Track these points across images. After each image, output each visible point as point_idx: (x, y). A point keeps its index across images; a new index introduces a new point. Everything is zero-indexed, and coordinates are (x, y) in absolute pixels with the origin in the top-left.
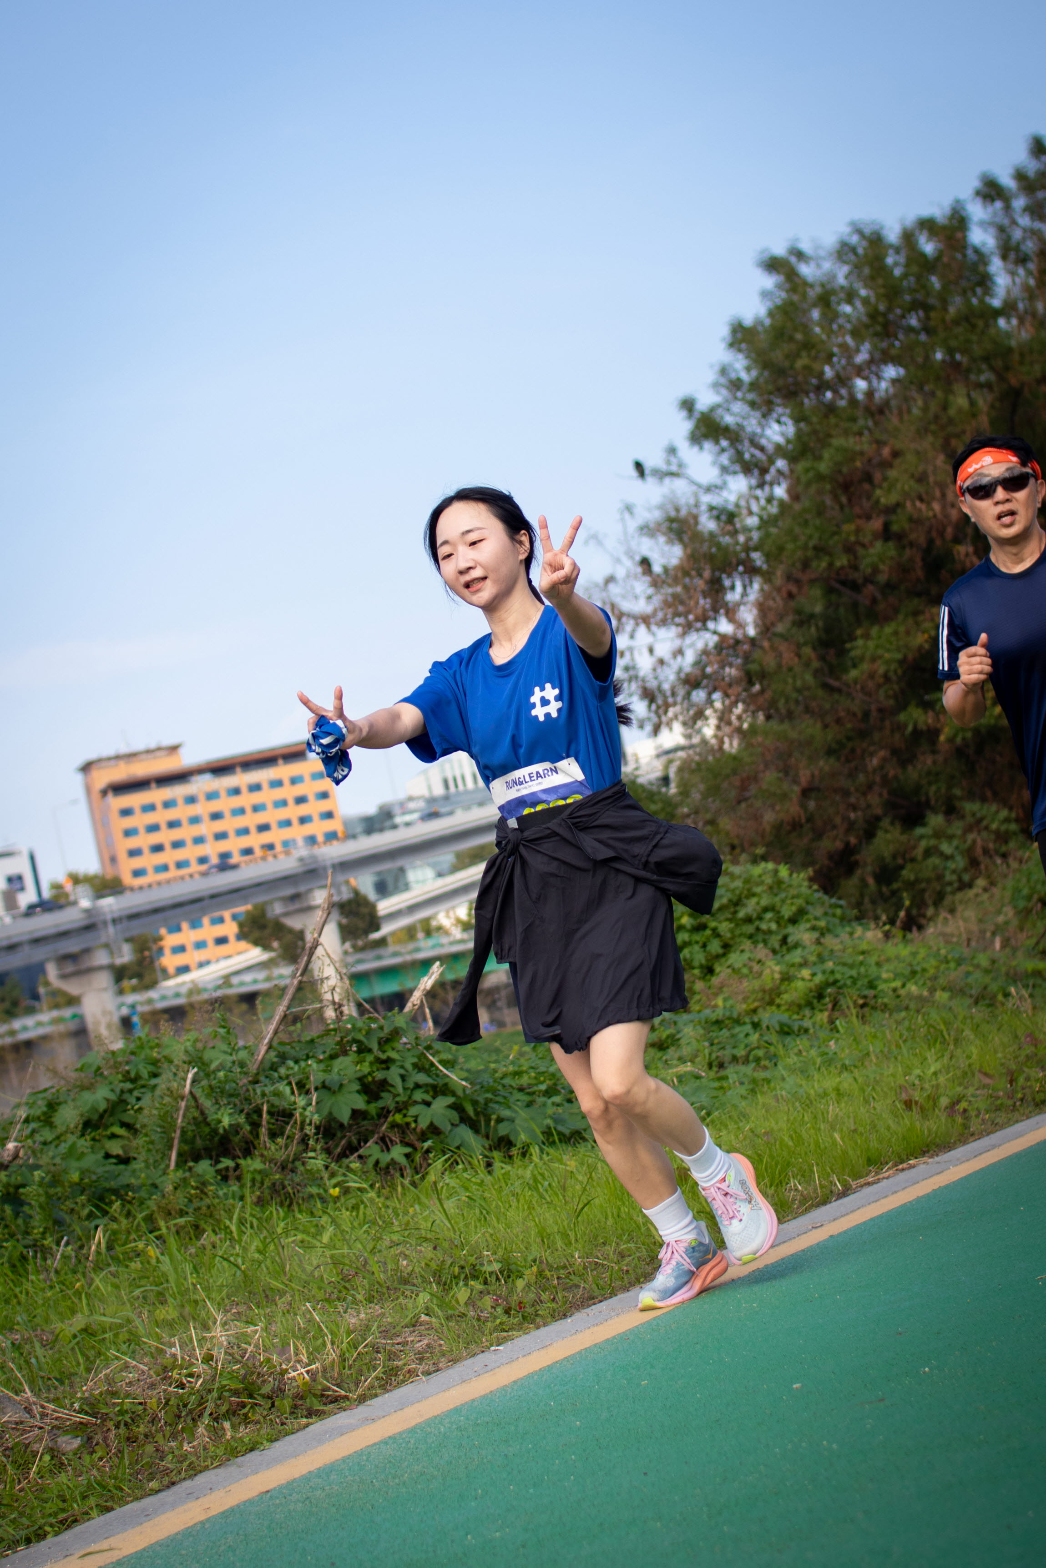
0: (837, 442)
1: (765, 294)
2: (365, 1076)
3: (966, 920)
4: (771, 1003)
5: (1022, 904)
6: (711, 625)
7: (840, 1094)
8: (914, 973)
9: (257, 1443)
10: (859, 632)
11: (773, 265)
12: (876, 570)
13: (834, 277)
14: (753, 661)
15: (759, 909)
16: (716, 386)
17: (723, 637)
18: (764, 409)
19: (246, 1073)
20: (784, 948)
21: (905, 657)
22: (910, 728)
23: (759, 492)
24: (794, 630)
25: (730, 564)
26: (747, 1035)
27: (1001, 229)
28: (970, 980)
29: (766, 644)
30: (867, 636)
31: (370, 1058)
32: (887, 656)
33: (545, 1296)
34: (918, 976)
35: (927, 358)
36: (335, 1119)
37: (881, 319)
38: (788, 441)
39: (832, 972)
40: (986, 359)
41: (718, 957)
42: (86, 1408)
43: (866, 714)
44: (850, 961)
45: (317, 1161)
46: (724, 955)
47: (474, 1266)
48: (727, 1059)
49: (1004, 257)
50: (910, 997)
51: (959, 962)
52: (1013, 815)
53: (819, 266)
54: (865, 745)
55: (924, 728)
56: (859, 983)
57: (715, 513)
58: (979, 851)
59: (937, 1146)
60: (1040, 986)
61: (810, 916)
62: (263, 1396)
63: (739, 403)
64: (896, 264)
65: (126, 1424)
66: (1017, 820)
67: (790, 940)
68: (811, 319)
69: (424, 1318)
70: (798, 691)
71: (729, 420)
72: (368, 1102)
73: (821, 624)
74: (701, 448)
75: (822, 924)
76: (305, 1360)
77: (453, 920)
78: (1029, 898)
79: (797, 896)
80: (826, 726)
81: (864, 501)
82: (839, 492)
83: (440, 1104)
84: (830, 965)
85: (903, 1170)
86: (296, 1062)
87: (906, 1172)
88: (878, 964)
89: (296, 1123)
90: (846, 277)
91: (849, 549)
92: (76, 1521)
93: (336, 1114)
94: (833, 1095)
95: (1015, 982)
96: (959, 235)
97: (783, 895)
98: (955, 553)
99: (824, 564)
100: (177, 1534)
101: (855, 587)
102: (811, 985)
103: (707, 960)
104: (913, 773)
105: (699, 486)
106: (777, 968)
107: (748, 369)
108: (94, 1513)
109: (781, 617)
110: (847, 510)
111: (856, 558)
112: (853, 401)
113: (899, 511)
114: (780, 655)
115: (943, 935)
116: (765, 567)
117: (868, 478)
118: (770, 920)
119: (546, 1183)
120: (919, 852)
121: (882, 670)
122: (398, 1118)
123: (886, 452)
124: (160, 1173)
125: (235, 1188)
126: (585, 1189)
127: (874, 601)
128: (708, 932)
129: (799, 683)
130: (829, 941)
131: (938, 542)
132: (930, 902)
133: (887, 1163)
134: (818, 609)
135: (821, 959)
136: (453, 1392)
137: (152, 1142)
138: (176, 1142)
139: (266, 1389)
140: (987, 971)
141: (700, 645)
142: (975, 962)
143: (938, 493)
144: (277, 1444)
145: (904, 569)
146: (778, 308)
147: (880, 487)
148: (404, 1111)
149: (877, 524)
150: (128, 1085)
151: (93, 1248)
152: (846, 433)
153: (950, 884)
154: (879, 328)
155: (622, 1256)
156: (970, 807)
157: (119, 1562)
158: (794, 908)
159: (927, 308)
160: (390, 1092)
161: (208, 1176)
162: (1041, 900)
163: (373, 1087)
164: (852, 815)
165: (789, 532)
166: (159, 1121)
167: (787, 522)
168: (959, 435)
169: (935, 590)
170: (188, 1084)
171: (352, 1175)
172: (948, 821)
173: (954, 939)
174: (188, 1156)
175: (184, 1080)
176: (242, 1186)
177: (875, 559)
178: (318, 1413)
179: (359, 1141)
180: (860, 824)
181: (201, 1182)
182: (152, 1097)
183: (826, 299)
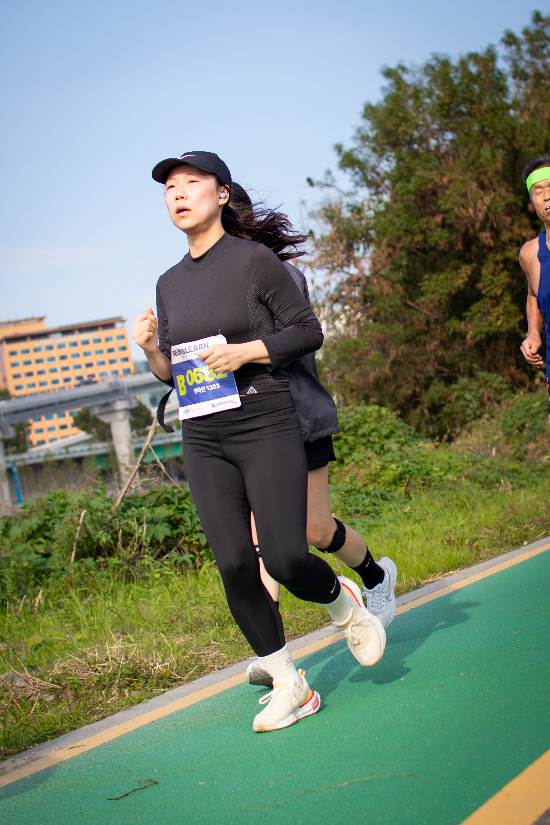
0: (419, 173)
2: (171, 517)
3: (478, 437)
4: (375, 481)
5: (508, 430)
6: (346, 269)
7: (413, 534)
8: (450, 468)
9: (141, 699)
10: (426, 277)
11: (388, 73)
12: (437, 244)
13: (421, 82)
14: (368, 290)
15: (369, 430)
16: (354, 138)
17: (352, 275)
18: (380, 152)
19: (111, 513)
20: (382, 452)
21: (451, 292)
22: (451, 331)
23: (374, 198)
24: (390, 274)
25: (357, 237)
26: (363, 499)
27: (514, 61)
28: (479, 473)
29: (375, 281)
30: (430, 279)
31: (174, 507)
32: (441, 291)
34: (452, 470)
35: (470, 130)
36: (155, 539)
37: (446, 108)
38: (392, 171)
39: (408, 466)
40: (503, 132)
41: (347, 455)
42: (56, 681)
43: (428, 323)
44: (417, 460)
45: (148, 560)
46: (350, 454)
48: (353, 511)
49: (514, 77)
50: (448, 480)
51: (475, 462)
52: (505, 380)
53: (414, 76)
54: (426, 338)
55: (459, 331)
56: (422, 473)
57: (350, 208)
59: (463, 564)
60: (517, 477)
61: (396, 435)
62: (144, 677)
63: (367, 148)
64: (456, 77)
65: (75, 689)
66: (506, 383)
67: (386, 447)
68: (408, 105)
69: (213, 642)
70: (391, 307)
71: (361, 157)
72: (172, 530)
73: (405, 271)
74: (345, 171)
75: (403, 439)
76: (160, 661)
78: (511, 427)
79: (390, 424)
80: (406, 327)
81: (432, 205)
82: (419, 200)
84: (406, 462)
85: (446, 576)
86: (136, 507)
87: (448, 577)
88: (432, 463)
89: (135, 540)
90: (429, 83)
91: (423, 232)
92: (60, 733)
93: (156, 537)
94: (410, 535)
95: (503, 474)
96: (490, 64)
97: (382, 423)
98: (480, 236)
99: (409, 239)
100: (114, 739)
101: (424, 251)
102: (397, 473)
103: (341, 456)
104: (451, 354)
105: (342, 192)
106: (379, 463)
107: (372, 130)
108: (67, 730)
109: (384, 266)
110: (422, 209)
111: (426, 237)
112: (428, 151)
113: (451, 212)
114: (382, 288)
115: (466, 445)
116: (376, 239)
117: (434, 193)
118: (375, 436)
120: (453, 398)
121: (437, 299)
122: (187, 538)
123: (445, 180)
124: (66, 563)
125: (105, 573)
127: (435, 260)
128: (342, 441)
129: (392, 303)
130: (406, 448)
131: (471, 231)
132: (458, 425)
133: (438, 572)
134: (404, 262)
135: (402, 458)
136: (234, 678)
137: (63, 548)
138: (74, 548)
139: (143, 674)
140: (488, 468)
141: (339, 280)
142: (483, 463)
143: (472, 204)
144: (151, 701)
145: (452, 245)
146: (390, 97)
147: (441, 199)
148: (191, 535)
149: (438, 219)
150: (48, 517)
151: (37, 601)
152: (424, 168)
153: (469, 415)
154: (444, 112)
155: (308, 614)
156: (482, 374)
157: (89, 751)
158: (388, 430)
159: (472, 102)
160: (184, 525)
161: (91, 566)
162: (518, 428)
163: (175, 522)
164: (418, 376)
165: (391, 221)
166: (66, 537)
167: (390, 216)
168: (485, 173)
169: (468, 256)
170: (82, 518)
171: (165, 567)
172: (469, 381)
173: (471, 448)
174: (81, 555)
175: (80, 516)
176: (108, 571)
177: (437, 238)
178: (168, 686)
179: (167, 550)
180: (422, 381)
181: (88, 569)
182: (61, 524)
183: (416, 95)
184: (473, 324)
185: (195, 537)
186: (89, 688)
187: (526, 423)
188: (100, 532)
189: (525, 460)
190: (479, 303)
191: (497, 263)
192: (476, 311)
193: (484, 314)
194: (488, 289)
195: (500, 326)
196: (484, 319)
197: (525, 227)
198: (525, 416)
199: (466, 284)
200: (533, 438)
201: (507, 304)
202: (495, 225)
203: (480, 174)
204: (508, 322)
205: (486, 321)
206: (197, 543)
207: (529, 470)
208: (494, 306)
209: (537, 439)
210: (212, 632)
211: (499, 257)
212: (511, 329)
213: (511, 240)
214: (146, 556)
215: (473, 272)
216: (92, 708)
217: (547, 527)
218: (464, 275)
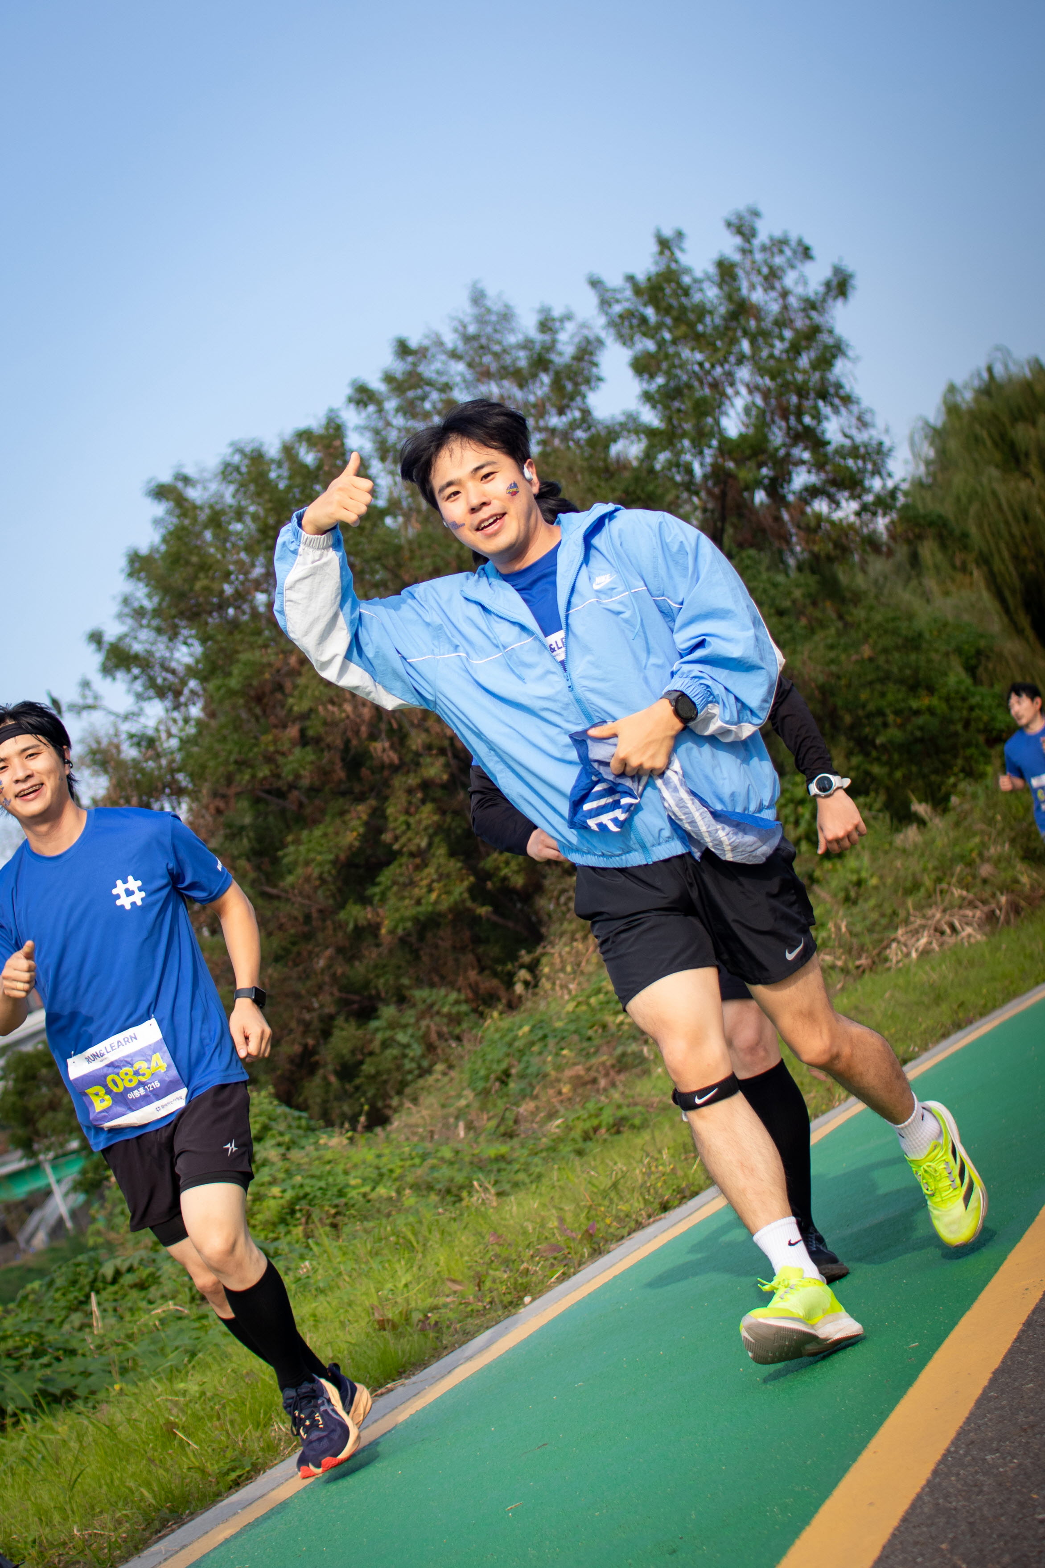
0: (244, 657)
1: (157, 522)
3: (430, 1107)
5: (480, 1085)
8: (381, 1175)
10: (290, 838)
11: (161, 492)
12: (298, 777)
13: (222, 497)
16: (120, 616)
18: (170, 633)
21: (337, 857)
22: (351, 926)
23: (176, 715)
24: (227, 844)
25: (156, 789)
27: (377, 432)
28: (436, 1175)
30: (297, 842)
32: (319, 858)
34: (386, 1178)
38: (197, 662)
39: (302, 1186)
40: (378, 559)
43: (308, 918)
44: (318, 1173)
49: (383, 459)
50: (380, 1199)
51: (424, 1157)
52: (463, 997)
53: (205, 488)
54: (310, 947)
55: (365, 923)
56: (329, 1193)
57: (135, 740)
59: (414, 1364)
60: (505, 1170)
61: (274, 1132)
63: (146, 630)
64: (279, 477)
66: (466, 1001)
68: (204, 541)
71: (137, 648)
73: (251, 834)
74: (114, 678)
75: (287, 1138)
78: (486, 1078)
79: (260, 1115)
81: (278, 709)
82: (253, 705)
84: (298, 1179)
85: (382, 1394)
87: (386, 1396)
88: (346, 1173)
90: (234, 496)
91: (269, 759)
94: (310, 1322)
95: (481, 1169)
96: (337, 443)
98: (372, 749)
99: (247, 777)
101: (280, 794)
102: (282, 1202)
104: (360, 969)
105: (117, 715)
107: (149, 596)
109: (212, 834)
110: (262, 721)
111: (277, 767)
112: (255, 614)
113: (313, 716)
115: (410, 1126)
116: (190, 786)
117: (280, 687)
119: (40, 1456)
120: (376, 1045)
121: (316, 873)
123: (292, 660)
126: (77, 1459)
127: (301, 805)
130: (295, 1155)
131: (354, 742)
132: (392, 1093)
134: (247, 820)
135: (289, 1173)
140: (451, 1163)
142: (439, 1155)
145: (325, 773)
146: (171, 533)
147: (292, 696)
149: (293, 731)
152: (252, 646)
153: (410, 1072)
155: (119, 1522)
156: (420, 994)
162: (498, 1079)
164: (307, 1016)
165: (209, 750)
167: (206, 741)
169: (357, 789)
172: (400, 1011)
173: (421, 1130)
177: (296, 765)
180: (316, 1024)
183: (216, 520)
184: (387, 907)
187: (510, 1066)
189: (518, 1135)
190: (392, 867)
191: (410, 791)
192: (389, 883)
193: (405, 885)
194: (403, 840)
195: (436, 902)
196: (406, 894)
198: (508, 1055)
199: (364, 838)
200: (528, 1091)
201: (442, 860)
202: (395, 726)
204: (449, 893)
205: (411, 898)
207: (525, 1152)
208: (418, 868)
209: (535, 1092)
211: (413, 781)
212: (456, 903)
213: (429, 747)
215: (371, 816)
217: (565, 1261)
218: (355, 823)
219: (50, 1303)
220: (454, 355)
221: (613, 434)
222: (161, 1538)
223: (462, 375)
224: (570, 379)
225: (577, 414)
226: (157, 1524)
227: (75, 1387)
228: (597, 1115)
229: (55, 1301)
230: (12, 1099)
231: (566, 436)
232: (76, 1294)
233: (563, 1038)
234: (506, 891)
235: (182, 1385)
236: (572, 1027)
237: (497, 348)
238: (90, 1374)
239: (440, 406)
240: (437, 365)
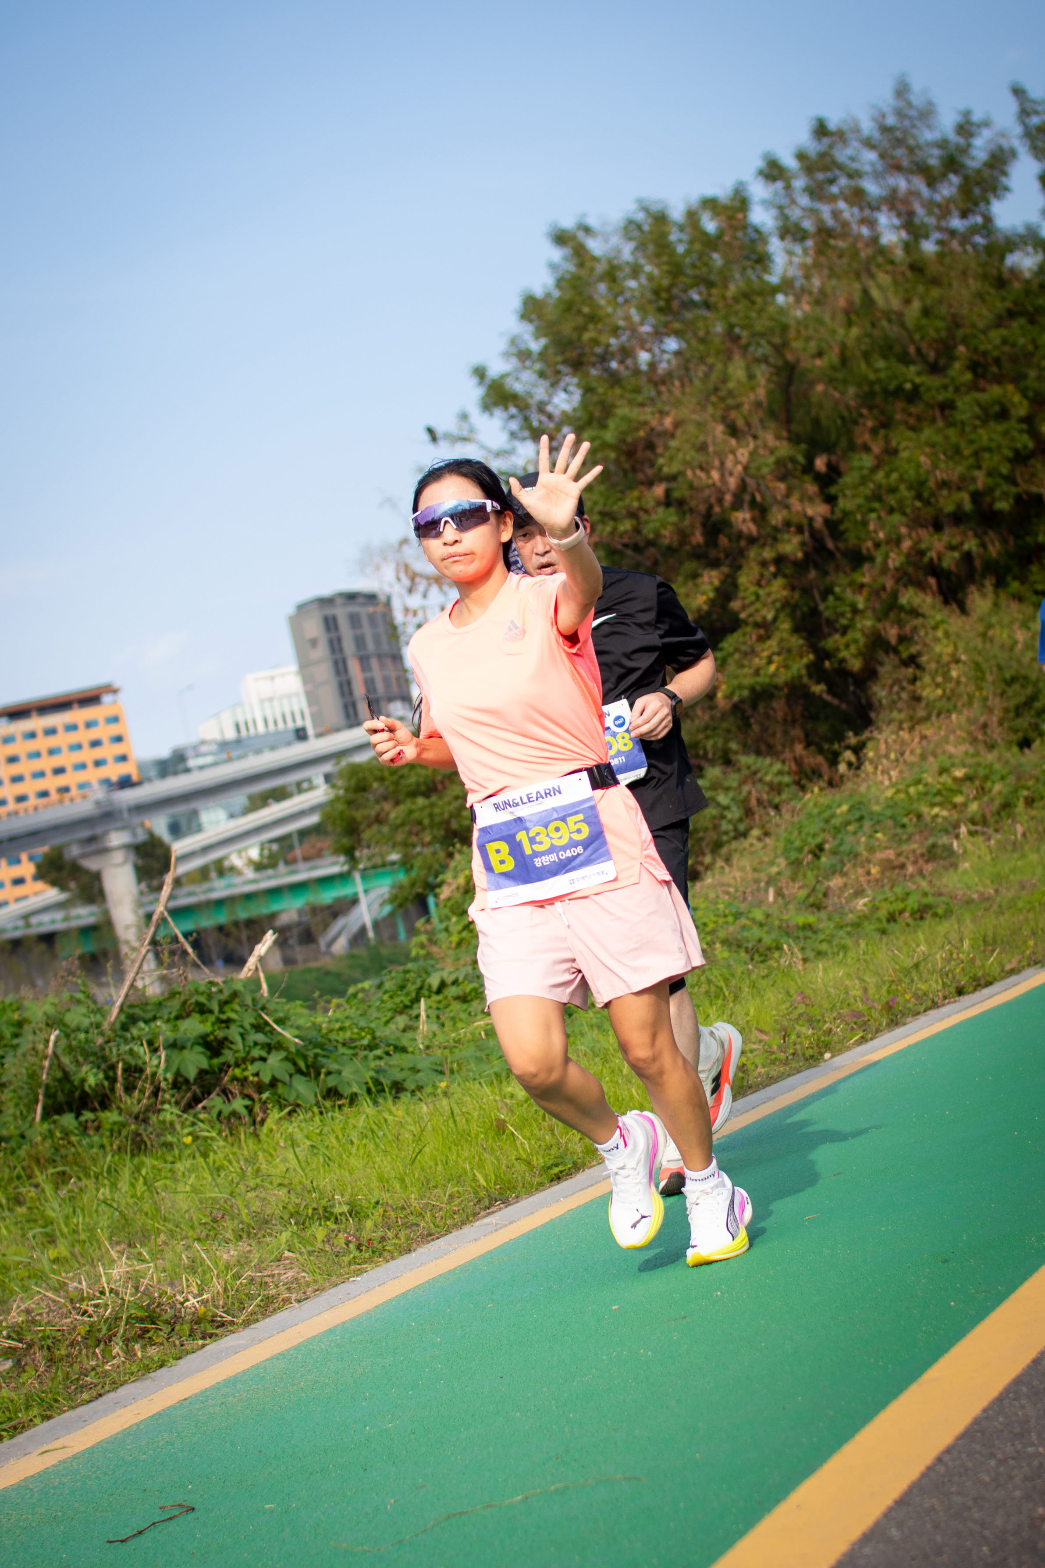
0: (621, 411)
1: (553, 267)
2: (207, 1035)
3: (742, 869)
5: (794, 855)
9: (164, 1361)
11: (561, 238)
12: (658, 535)
13: (619, 251)
16: (506, 355)
18: (552, 378)
19: (102, 1034)
27: (781, 208)
28: (745, 934)
31: (212, 1018)
33: (390, 1234)
35: (708, 332)
36: (182, 1076)
37: (664, 295)
38: (575, 410)
40: (765, 335)
42: (14, 1335)
45: (170, 1113)
47: (325, 1209)
49: (782, 238)
51: (737, 915)
52: (786, 768)
58: (753, 802)
60: (811, 938)
62: (167, 1322)
63: (528, 371)
64: (680, 241)
65: (49, 1348)
66: (789, 773)
68: (597, 293)
69: (287, 1254)
71: (518, 387)
72: (211, 1058)
74: (491, 414)
76: (196, 1291)
77: (245, 860)
78: (800, 850)
81: (648, 467)
82: (623, 459)
83: (275, 1059)
86: (146, 1022)
89: (147, 1078)
90: (633, 253)
91: (632, 515)
92: (23, 1427)
93: (183, 1071)
95: (788, 934)
96: (740, 216)
98: (733, 519)
99: (608, 529)
100: (118, 1433)
101: (636, 548)
105: (489, 451)
107: (536, 339)
108: (37, 1421)
110: (630, 475)
111: (639, 523)
112: (637, 372)
113: (680, 479)
115: (723, 885)
117: (650, 446)
122: (238, 1072)
123: (668, 422)
124: (27, 1125)
125: (96, 1139)
126: (415, 1139)
131: (717, 509)
132: (707, 851)
136: (326, 1316)
137: (20, 1098)
138: (41, 1097)
139: (166, 1317)
140: (761, 925)
142: (751, 916)
143: (717, 463)
144: (181, 1362)
145: (683, 536)
146: (565, 280)
147: (662, 455)
148: (243, 1066)
149: (659, 490)
152: (631, 403)
153: (726, 833)
154: (662, 303)
155: (451, 1198)
156: (745, 760)
157: (75, 1457)
159: (710, 284)
160: (230, 1049)
161: (71, 1128)
163: (215, 1044)
166: (25, 1078)
168: (738, 407)
169: (713, 553)
170: (51, 1044)
171: (200, 1124)
172: (724, 773)
173: (732, 890)
174: (53, 1110)
175: (47, 1041)
176: (102, 1136)
177: (657, 524)
178: (211, 1336)
179: (203, 1094)
181: (66, 1134)
182: (15, 1056)
183: (612, 274)
184: (726, 673)
185: (252, 1069)
186: (72, 1344)
187: (824, 841)
188: (85, 1068)
189: (825, 908)
190: (736, 635)
191: (764, 564)
192: (731, 650)
193: (746, 654)
194: (751, 610)
195: (774, 675)
196: (746, 662)
197: (811, 499)
198: (824, 830)
199: (712, 602)
200: (838, 867)
201: (785, 635)
202: (758, 498)
203: (728, 409)
204: (787, 667)
205: (750, 667)
206: (256, 1079)
207: (832, 925)
208: (762, 639)
209: (845, 869)
210: (285, 1236)
211: (768, 554)
212: (793, 678)
213: (787, 524)
214: (166, 1106)
215: (723, 582)
216: (78, 1379)
217: (864, 1026)
218: (707, 587)
219: (378, 1003)
220: (869, 144)
221: (1011, 244)
222: (489, 1214)
223: (872, 164)
224: (978, 184)
225: (979, 220)
226: (486, 1202)
227: (404, 1080)
228: (904, 900)
229: (383, 1002)
230: (340, 807)
231: (965, 238)
232: (403, 998)
233: (878, 822)
234: (843, 672)
235: (509, 1089)
236: (889, 813)
237: (911, 142)
238: (419, 1071)
239: (847, 192)
240: (849, 152)
